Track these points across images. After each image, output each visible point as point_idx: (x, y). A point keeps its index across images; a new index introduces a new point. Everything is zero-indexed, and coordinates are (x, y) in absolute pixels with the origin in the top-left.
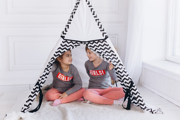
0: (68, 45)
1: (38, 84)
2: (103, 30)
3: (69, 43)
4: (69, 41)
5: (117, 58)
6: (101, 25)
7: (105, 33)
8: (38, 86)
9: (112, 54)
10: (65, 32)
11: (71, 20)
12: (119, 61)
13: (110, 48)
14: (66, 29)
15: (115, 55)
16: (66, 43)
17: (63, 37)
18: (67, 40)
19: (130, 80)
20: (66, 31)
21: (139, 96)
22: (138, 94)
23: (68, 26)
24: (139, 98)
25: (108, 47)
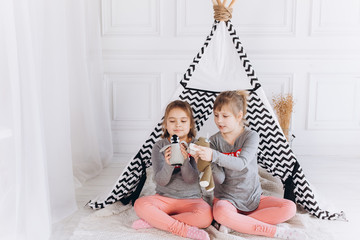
0: (191, 97)
1: (138, 156)
2: (253, 75)
3: (193, 94)
4: (193, 92)
5: (274, 122)
6: (250, 66)
7: (256, 79)
8: (138, 159)
9: (265, 115)
10: (187, 77)
11: (199, 57)
12: (276, 127)
13: (262, 104)
14: (189, 70)
15: (271, 117)
16: (188, 94)
17: (184, 85)
18: (190, 89)
19: (293, 160)
20: (190, 75)
21: (307, 189)
22: (306, 185)
23: (193, 66)
24: (307, 192)
25: (259, 103)
